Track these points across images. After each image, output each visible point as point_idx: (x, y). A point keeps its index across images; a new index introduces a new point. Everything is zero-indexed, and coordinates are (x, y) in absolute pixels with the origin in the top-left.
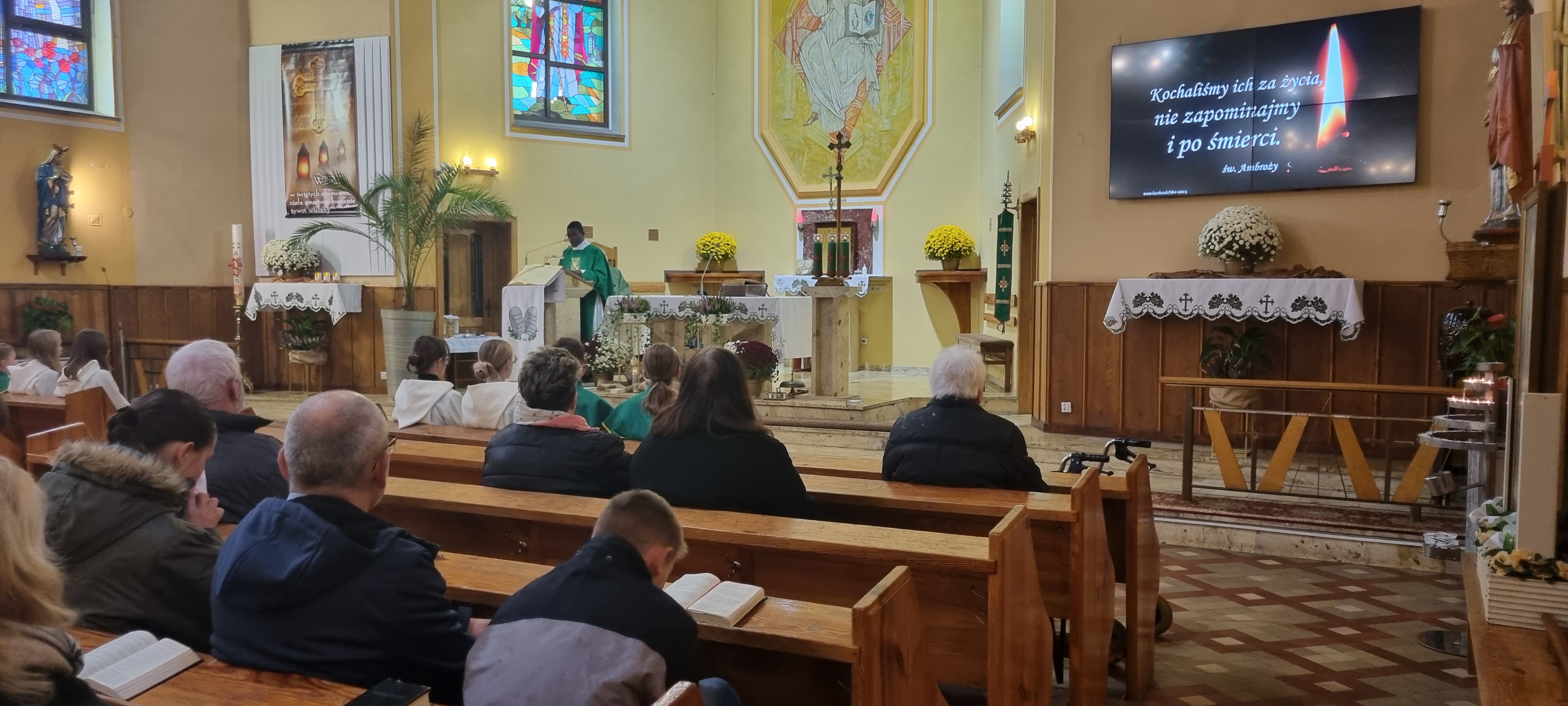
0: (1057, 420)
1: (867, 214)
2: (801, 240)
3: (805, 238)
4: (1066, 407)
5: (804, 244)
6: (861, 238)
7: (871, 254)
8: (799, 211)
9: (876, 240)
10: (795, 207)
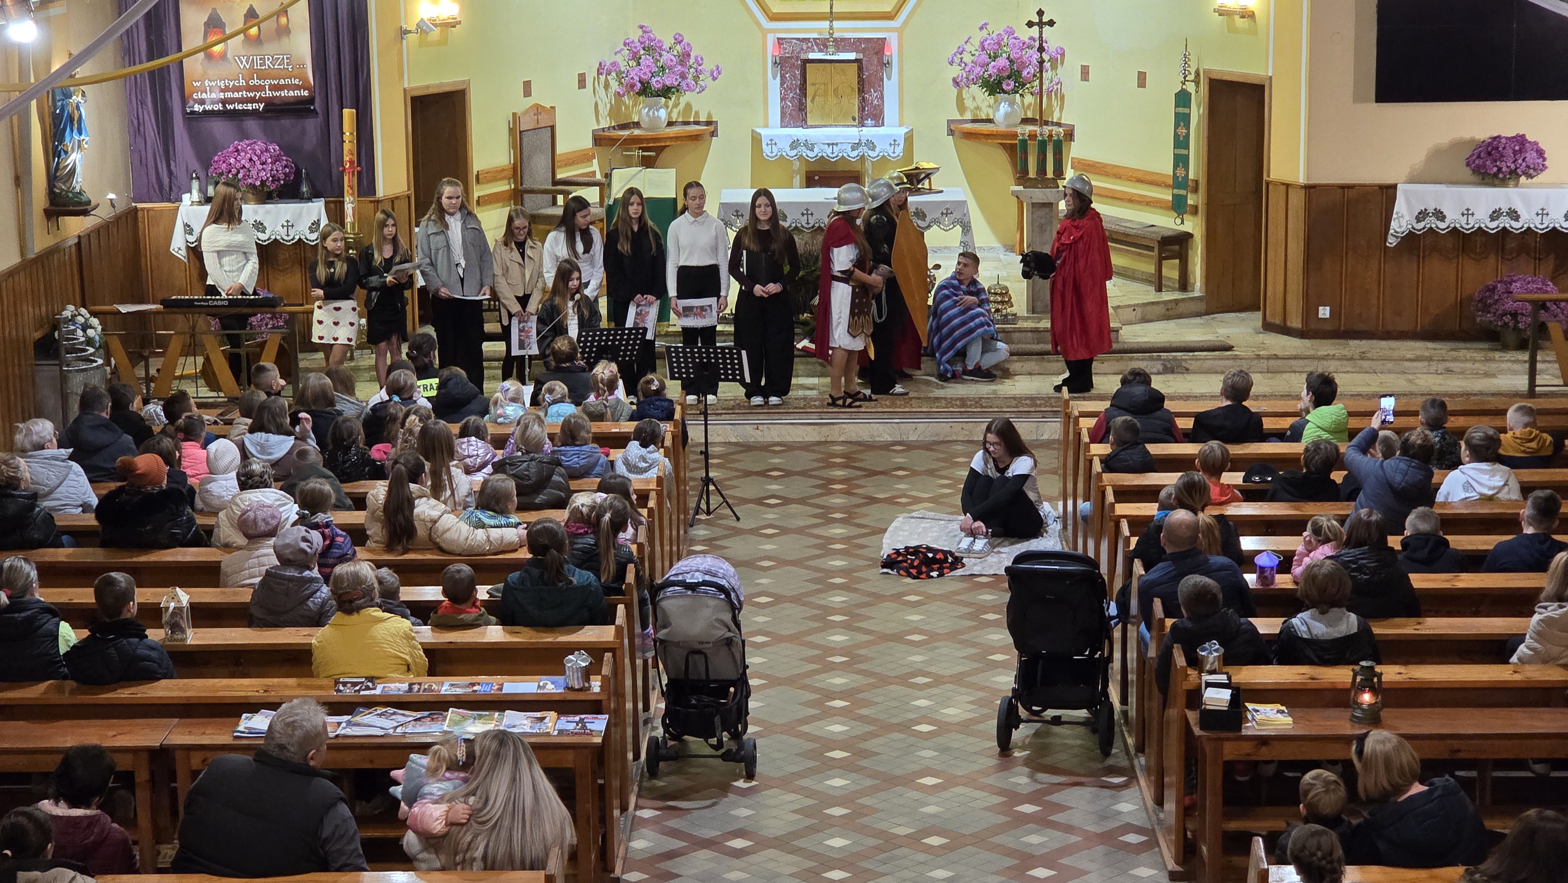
0: (1313, 326)
1: (878, 47)
2: (774, 78)
3: (783, 77)
4: (1324, 312)
5: (782, 85)
6: (869, 76)
7: (882, 98)
8: (771, 39)
9: (889, 79)
10: (765, 32)
